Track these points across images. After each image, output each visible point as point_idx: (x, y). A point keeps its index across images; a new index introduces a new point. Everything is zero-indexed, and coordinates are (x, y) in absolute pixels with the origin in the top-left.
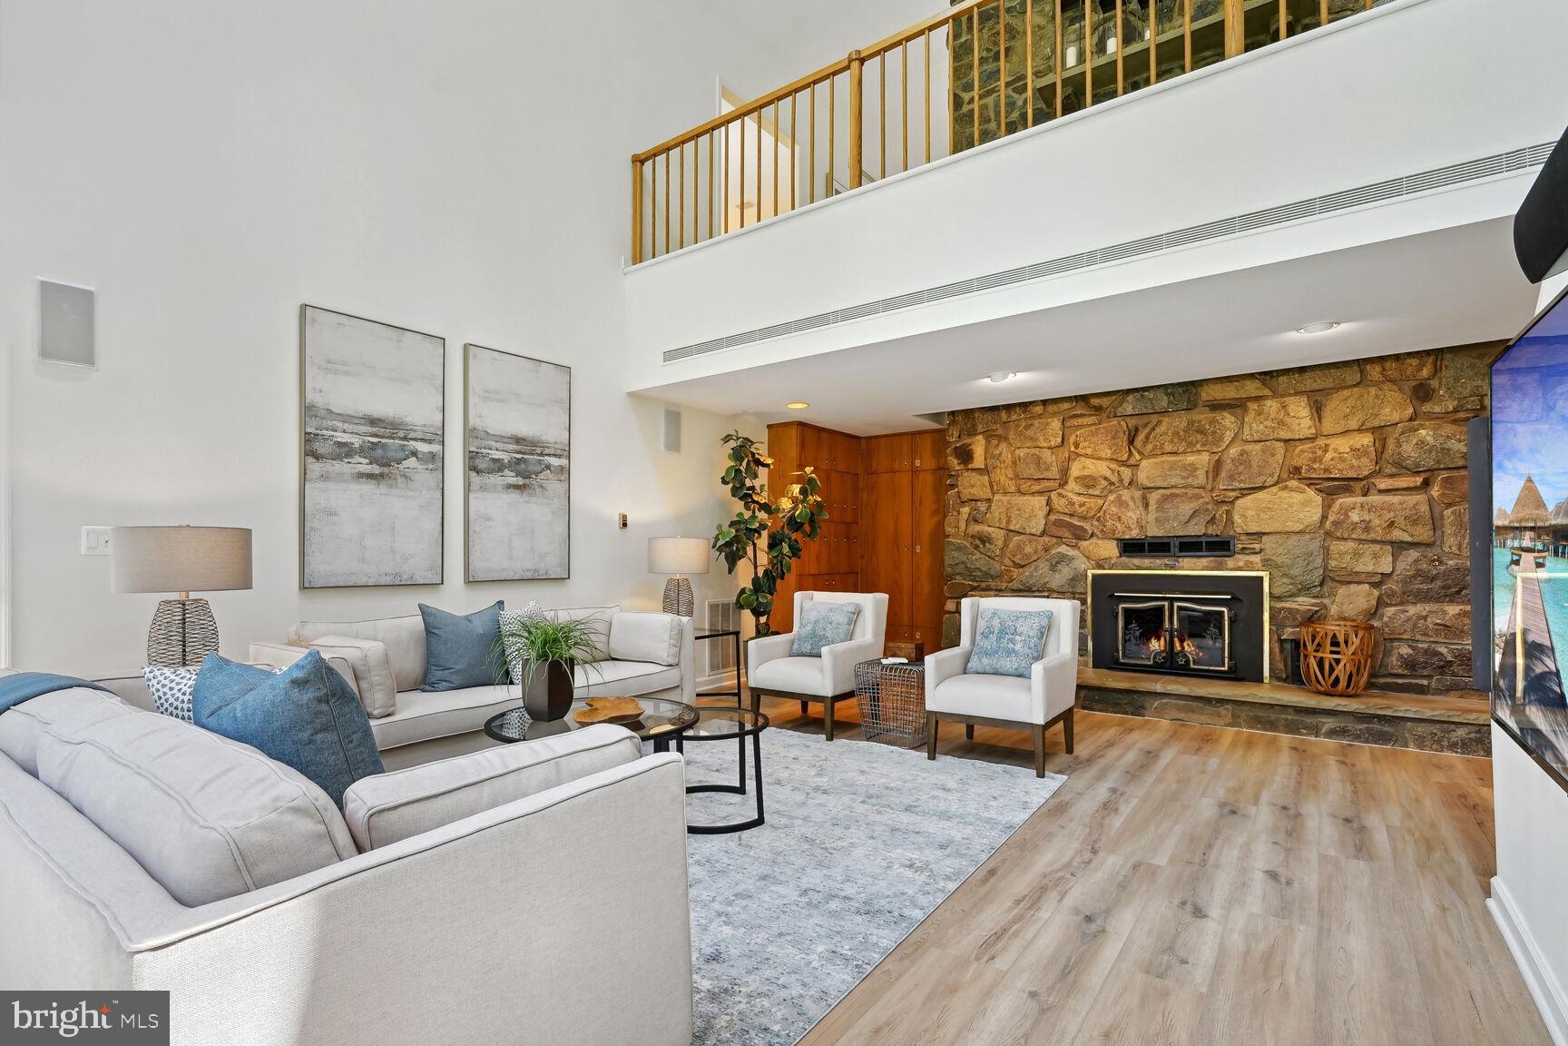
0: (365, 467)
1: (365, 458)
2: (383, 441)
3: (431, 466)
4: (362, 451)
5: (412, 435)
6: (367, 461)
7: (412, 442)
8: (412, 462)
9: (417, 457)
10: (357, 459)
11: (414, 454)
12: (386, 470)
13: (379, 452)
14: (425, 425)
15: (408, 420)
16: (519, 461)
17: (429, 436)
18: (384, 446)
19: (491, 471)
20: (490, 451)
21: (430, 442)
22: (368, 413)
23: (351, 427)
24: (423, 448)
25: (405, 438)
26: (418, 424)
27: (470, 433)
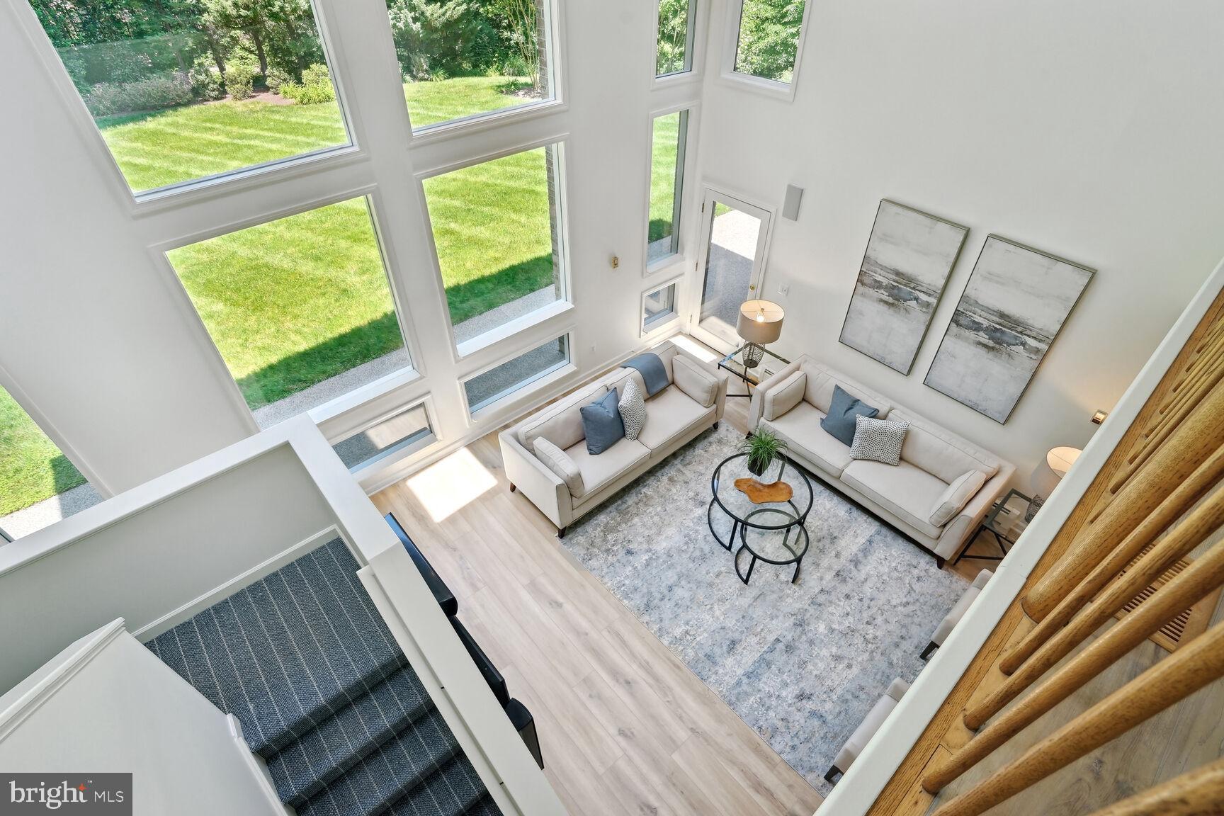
0: (885, 297)
1: (887, 292)
2: (900, 286)
3: (924, 310)
4: (886, 288)
5: (919, 288)
6: (887, 294)
7: (918, 292)
8: (913, 303)
9: (917, 302)
10: (882, 291)
11: (916, 299)
12: (896, 302)
13: (896, 291)
14: (930, 285)
15: (920, 278)
16: (996, 330)
17: (930, 292)
18: (899, 289)
19: (968, 328)
20: (974, 315)
21: (930, 295)
22: (897, 268)
23: (885, 273)
24: (923, 297)
25: (914, 288)
26: (925, 282)
27: (964, 298)
